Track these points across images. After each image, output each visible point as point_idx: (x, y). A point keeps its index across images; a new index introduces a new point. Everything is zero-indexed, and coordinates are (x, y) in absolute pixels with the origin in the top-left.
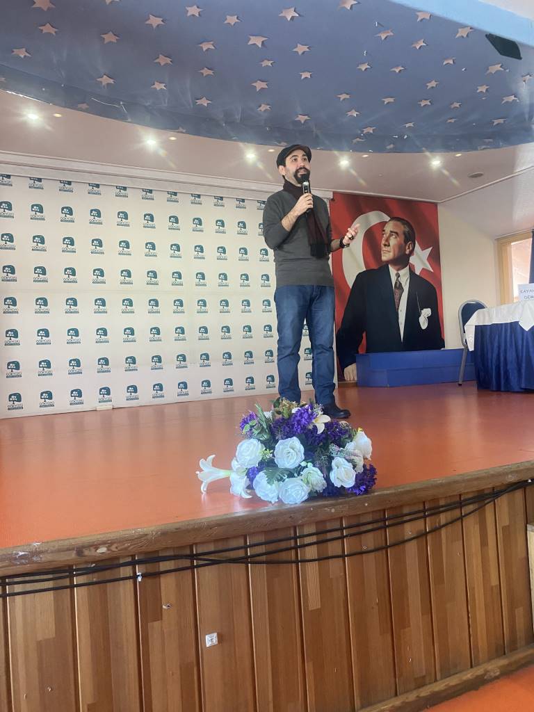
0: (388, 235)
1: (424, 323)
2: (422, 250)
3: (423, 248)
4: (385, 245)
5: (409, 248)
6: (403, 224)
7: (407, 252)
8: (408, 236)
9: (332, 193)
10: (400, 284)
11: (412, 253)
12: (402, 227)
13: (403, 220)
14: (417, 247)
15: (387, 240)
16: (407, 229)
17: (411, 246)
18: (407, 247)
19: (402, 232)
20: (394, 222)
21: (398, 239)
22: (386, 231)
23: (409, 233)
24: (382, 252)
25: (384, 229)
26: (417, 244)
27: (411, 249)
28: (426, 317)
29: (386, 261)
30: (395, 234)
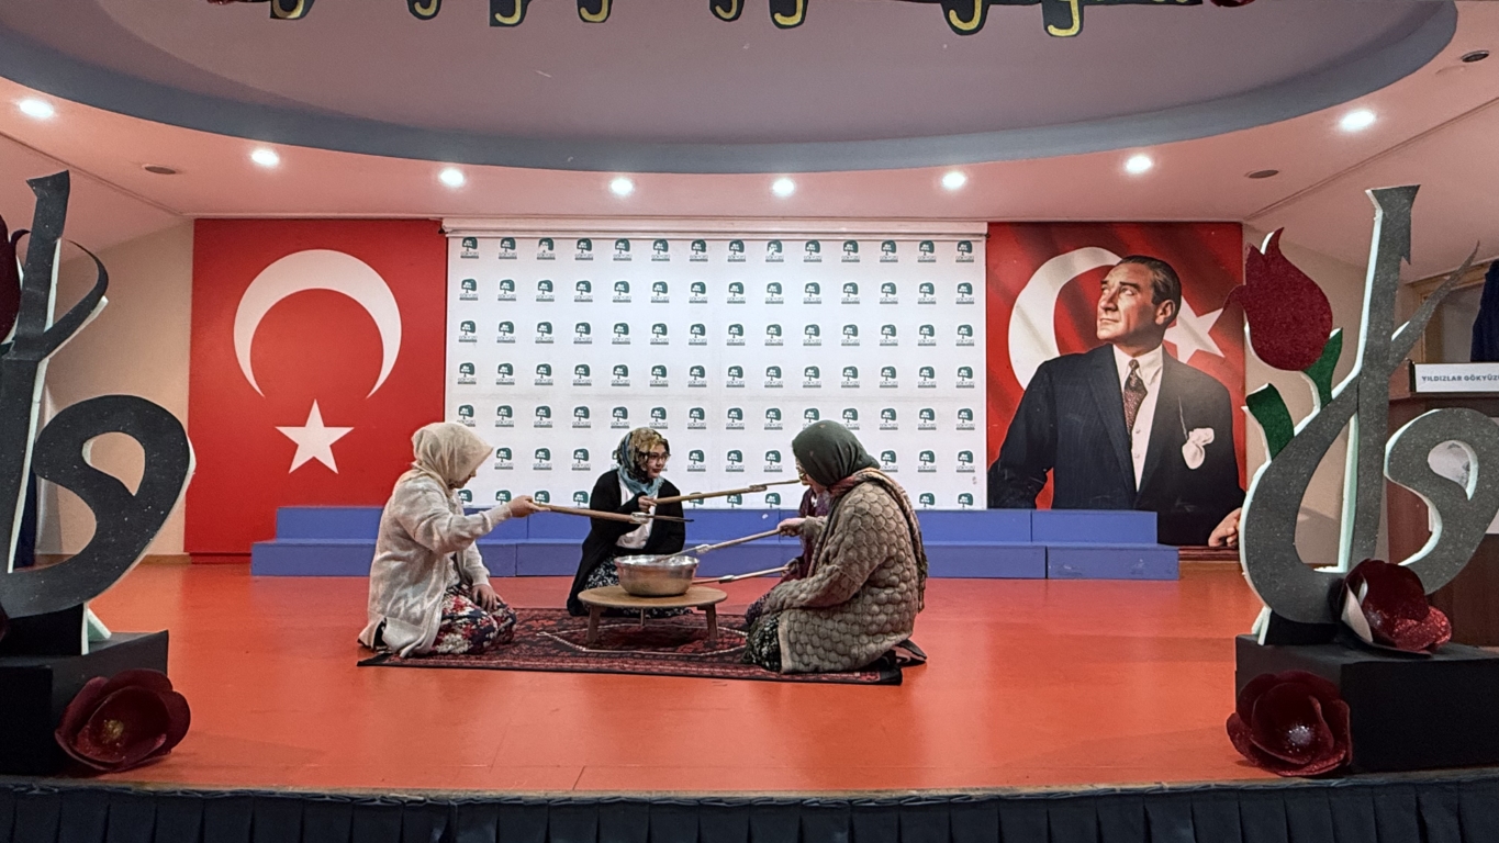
0: (1113, 290)
1: (1194, 457)
3: (1201, 312)
4: (1106, 309)
5: (1164, 312)
6: (1153, 268)
7: (1160, 320)
8: (1162, 289)
9: (986, 225)
10: (1140, 382)
11: (1171, 322)
12: (1151, 275)
13: (1153, 259)
14: (1185, 310)
15: (1112, 299)
16: (1161, 277)
17: (1168, 308)
18: (1160, 311)
19: (1150, 283)
20: (1131, 265)
21: (1139, 296)
22: (1111, 283)
23: (1165, 285)
24: (1099, 322)
25: (1107, 278)
26: (1184, 303)
27: (1169, 313)
28: (1201, 444)
29: (1107, 340)
30: (1132, 288)
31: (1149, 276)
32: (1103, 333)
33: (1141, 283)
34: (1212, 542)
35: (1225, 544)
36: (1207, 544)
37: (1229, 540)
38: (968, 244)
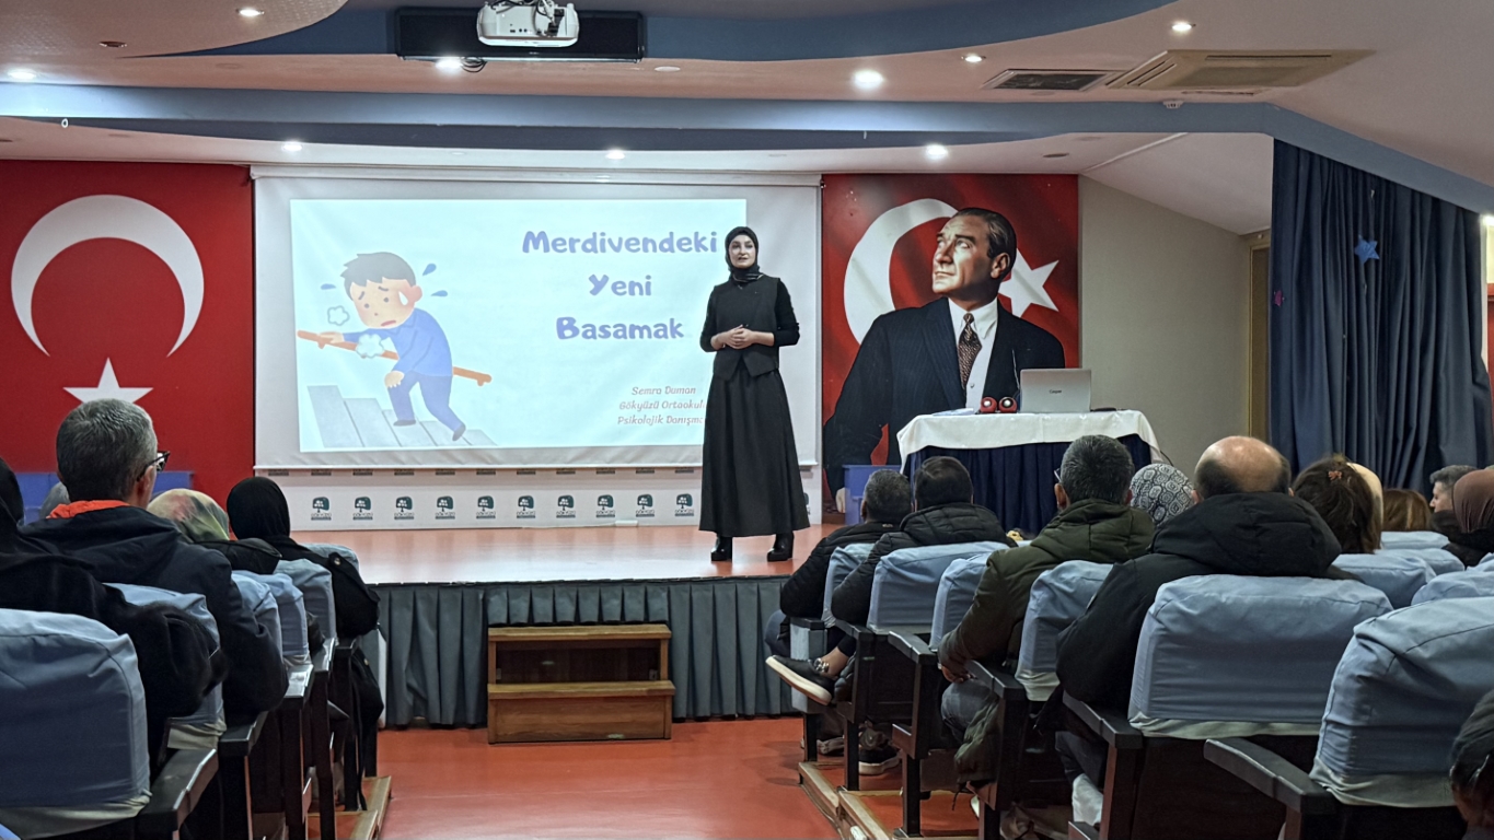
0: (949, 243)
4: (942, 262)
6: (989, 220)
9: (819, 178)
10: (974, 335)
13: (989, 211)
15: (949, 252)
17: (1003, 261)
18: (995, 264)
19: (985, 236)
20: (967, 217)
21: (974, 249)
22: (946, 236)
23: (1000, 237)
24: (934, 276)
25: (943, 231)
26: (1018, 254)
27: (1004, 267)
29: (942, 293)
30: (969, 241)
31: (985, 229)
32: (940, 285)
33: (977, 236)
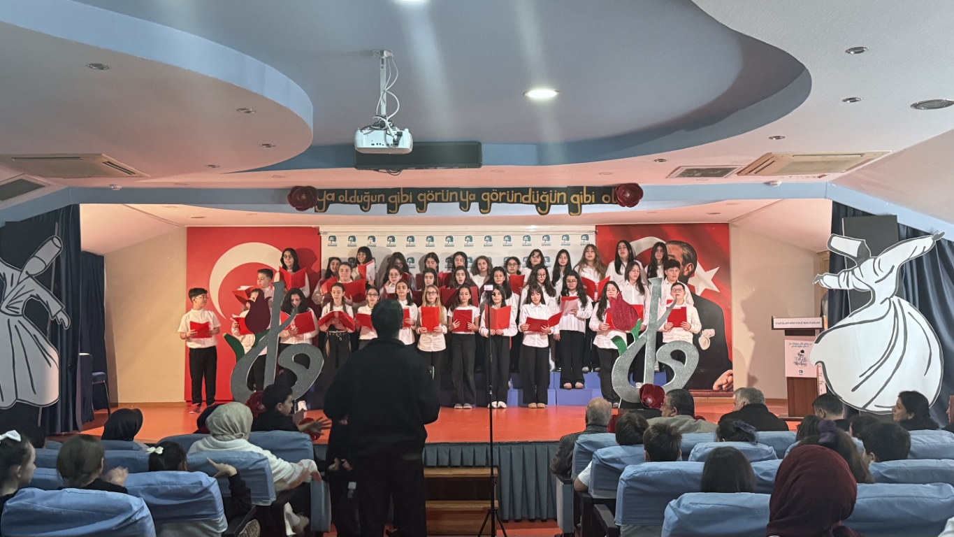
1: (705, 343)
2: (706, 271)
3: (706, 269)
5: (688, 268)
6: (682, 247)
7: (686, 273)
8: (687, 258)
9: (594, 227)
11: (691, 274)
12: (681, 250)
13: (683, 242)
14: (699, 268)
16: (686, 251)
17: (690, 268)
18: (686, 269)
19: (680, 255)
20: (671, 246)
23: (688, 255)
26: (698, 265)
27: (691, 270)
28: (708, 337)
33: (676, 255)
34: (715, 387)
35: (722, 388)
36: (712, 388)
37: (724, 387)
38: (587, 236)
